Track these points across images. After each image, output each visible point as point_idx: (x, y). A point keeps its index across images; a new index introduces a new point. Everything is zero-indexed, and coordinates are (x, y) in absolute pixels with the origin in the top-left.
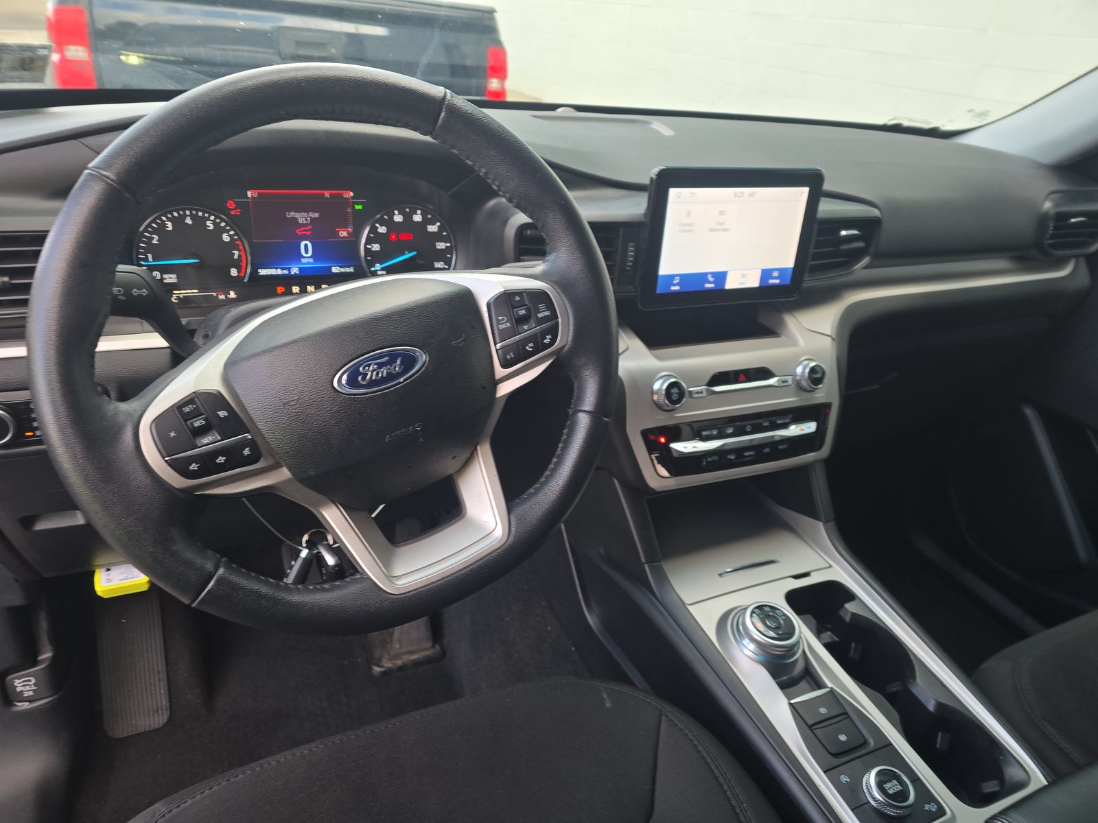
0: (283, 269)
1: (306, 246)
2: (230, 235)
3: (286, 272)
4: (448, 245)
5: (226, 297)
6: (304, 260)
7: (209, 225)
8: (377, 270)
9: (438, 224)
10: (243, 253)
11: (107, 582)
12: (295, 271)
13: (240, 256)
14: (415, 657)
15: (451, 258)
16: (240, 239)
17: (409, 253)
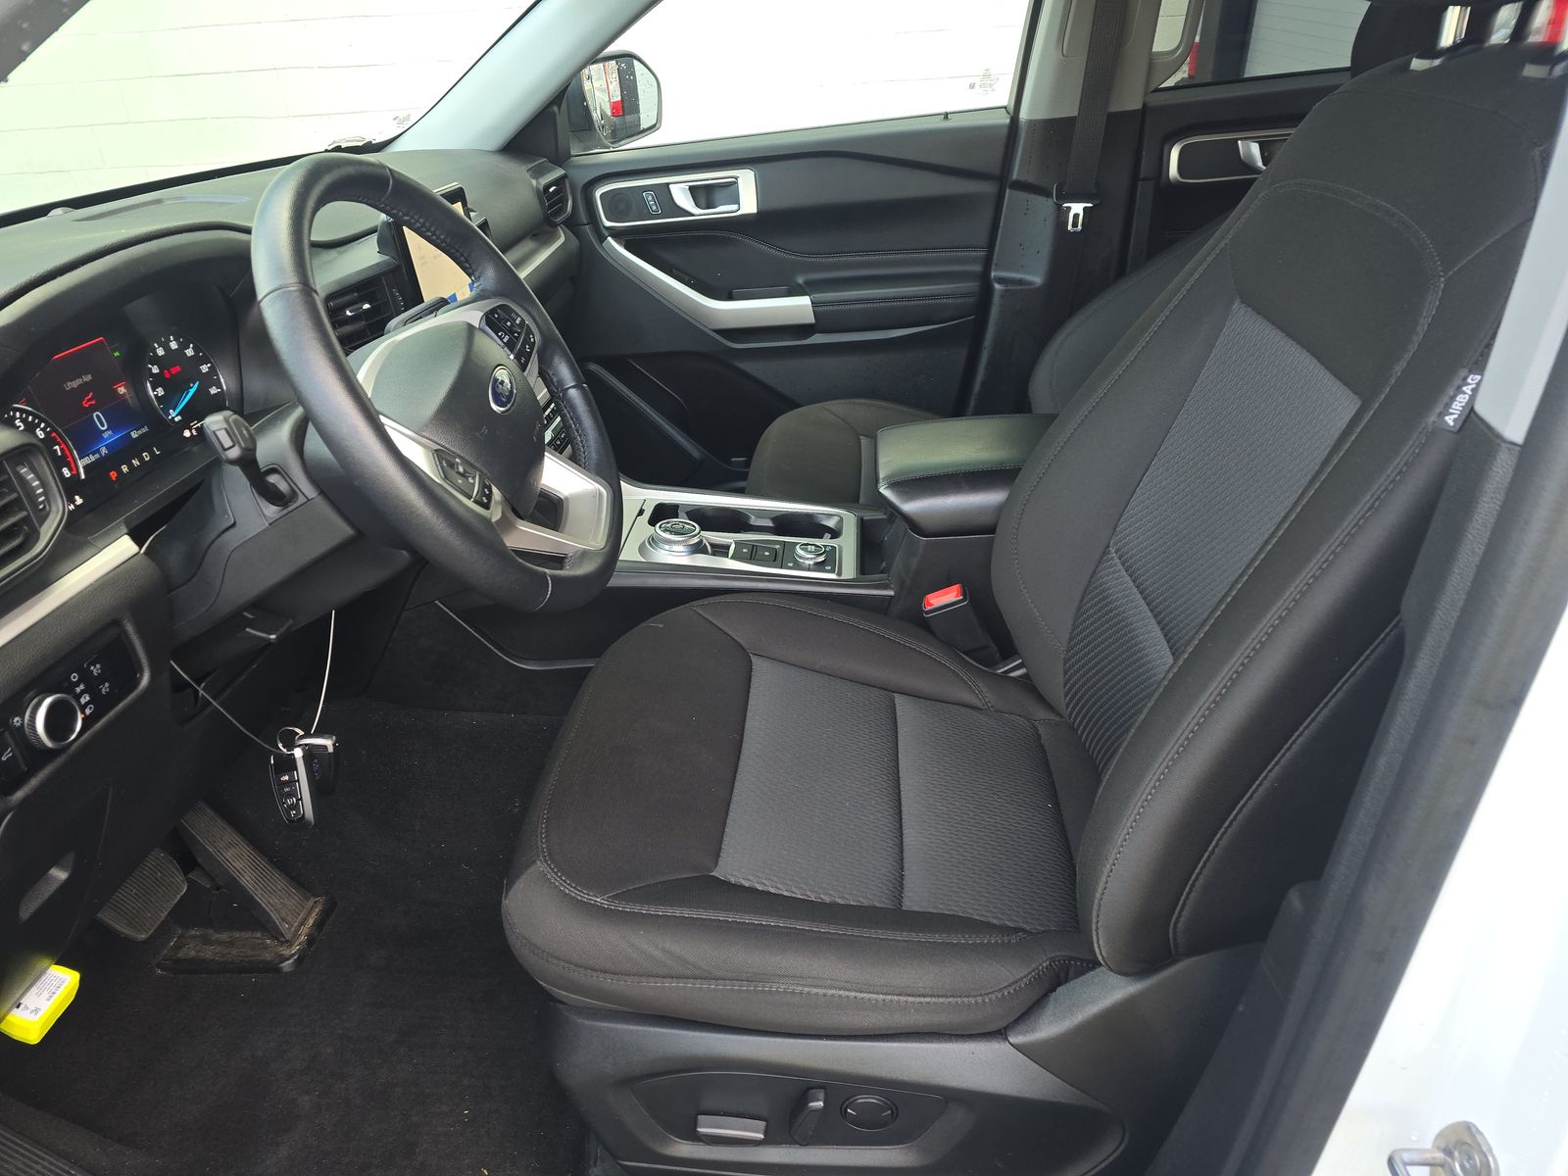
0: (94, 453)
1: (98, 416)
2: (41, 430)
3: (97, 456)
4: (209, 365)
5: (75, 505)
6: (105, 435)
7: (18, 425)
8: (173, 418)
9: (191, 346)
10: (63, 446)
11: (36, 1014)
12: (104, 451)
13: (61, 449)
14: (311, 922)
15: (218, 378)
16: (54, 430)
17: (194, 384)
